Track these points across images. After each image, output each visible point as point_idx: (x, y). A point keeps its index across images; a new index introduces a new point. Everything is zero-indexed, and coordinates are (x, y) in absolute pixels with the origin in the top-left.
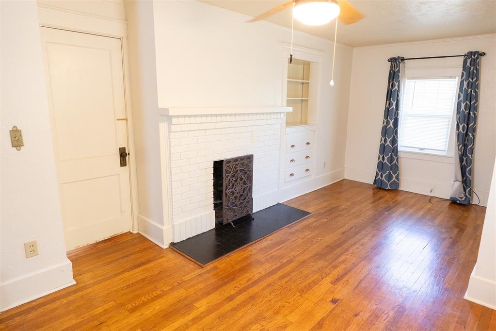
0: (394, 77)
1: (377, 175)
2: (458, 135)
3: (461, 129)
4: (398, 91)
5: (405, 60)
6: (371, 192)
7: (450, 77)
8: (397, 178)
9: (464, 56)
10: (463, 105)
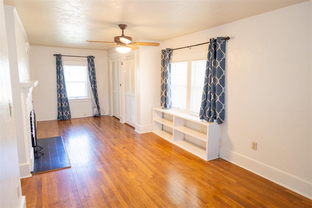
0: (59, 63)
1: (59, 113)
2: (92, 89)
3: (93, 87)
4: (63, 71)
5: (62, 56)
6: (57, 123)
7: (84, 65)
8: (70, 113)
9: (87, 57)
10: (92, 77)
